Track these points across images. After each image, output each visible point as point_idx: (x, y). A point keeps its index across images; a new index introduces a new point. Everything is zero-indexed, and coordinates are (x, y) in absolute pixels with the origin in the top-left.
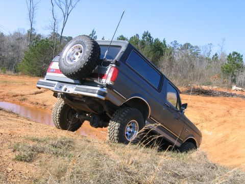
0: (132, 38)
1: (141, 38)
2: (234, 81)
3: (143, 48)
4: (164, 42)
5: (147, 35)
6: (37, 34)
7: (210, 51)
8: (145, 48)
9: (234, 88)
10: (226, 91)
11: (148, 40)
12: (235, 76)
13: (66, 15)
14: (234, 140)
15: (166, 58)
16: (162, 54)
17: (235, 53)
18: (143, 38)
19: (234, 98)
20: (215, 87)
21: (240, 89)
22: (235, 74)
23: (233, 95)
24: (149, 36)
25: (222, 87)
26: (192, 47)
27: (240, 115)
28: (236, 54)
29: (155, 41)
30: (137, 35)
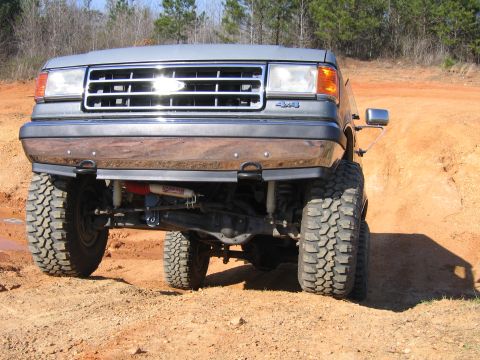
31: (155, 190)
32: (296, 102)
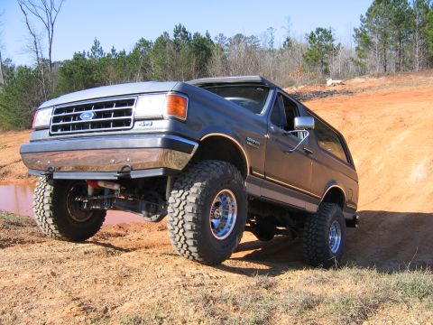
0: (159, 39)
1: (172, 37)
2: (326, 72)
3: (178, 51)
4: (208, 35)
5: (180, 30)
6: (17, 66)
7: (273, 38)
8: (181, 51)
9: (330, 82)
10: (318, 89)
11: (183, 37)
12: (326, 64)
13: (51, 26)
14: (382, 166)
15: (217, 58)
16: (209, 54)
17: (319, 30)
18: (175, 36)
19: (335, 96)
20: (301, 87)
21: (339, 81)
22: (324, 61)
23: (332, 93)
24: (184, 31)
25: (312, 84)
26: (245, 39)
27: (366, 121)
28: (322, 30)
29: (194, 37)
30: (165, 33)
31: (101, 184)
32: (150, 122)
